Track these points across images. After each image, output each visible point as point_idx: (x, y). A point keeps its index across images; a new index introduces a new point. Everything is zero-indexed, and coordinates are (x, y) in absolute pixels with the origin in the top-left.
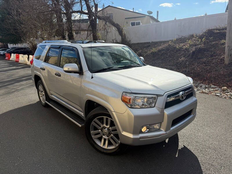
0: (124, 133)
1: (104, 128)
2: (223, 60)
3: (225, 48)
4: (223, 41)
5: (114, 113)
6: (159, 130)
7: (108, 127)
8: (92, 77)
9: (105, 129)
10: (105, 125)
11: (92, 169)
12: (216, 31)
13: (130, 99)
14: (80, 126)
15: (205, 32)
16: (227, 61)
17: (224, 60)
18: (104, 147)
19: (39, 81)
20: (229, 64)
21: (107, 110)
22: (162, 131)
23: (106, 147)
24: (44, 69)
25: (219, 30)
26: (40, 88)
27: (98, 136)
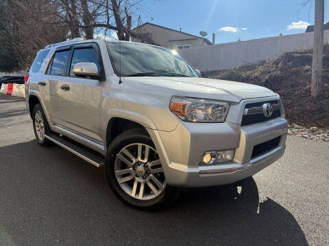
0: (173, 166)
1: (138, 163)
2: (308, 91)
3: (310, 76)
4: (307, 67)
5: (156, 132)
6: (231, 162)
7: (145, 161)
8: (120, 82)
9: (139, 165)
10: (139, 159)
11: (115, 232)
12: (296, 55)
13: (184, 106)
14: (98, 165)
15: (282, 56)
16: (314, 93)
17: (310, 92)
18: (137, 197)
19: (37, 106)
20: (318, 96)
21: (143, 128)
22: (236, 163)
23: (140, 197)
24: (44, 84)
25: (300, 53)
26: (38, 116)
27: (128, 179)
